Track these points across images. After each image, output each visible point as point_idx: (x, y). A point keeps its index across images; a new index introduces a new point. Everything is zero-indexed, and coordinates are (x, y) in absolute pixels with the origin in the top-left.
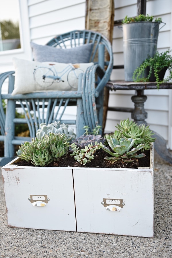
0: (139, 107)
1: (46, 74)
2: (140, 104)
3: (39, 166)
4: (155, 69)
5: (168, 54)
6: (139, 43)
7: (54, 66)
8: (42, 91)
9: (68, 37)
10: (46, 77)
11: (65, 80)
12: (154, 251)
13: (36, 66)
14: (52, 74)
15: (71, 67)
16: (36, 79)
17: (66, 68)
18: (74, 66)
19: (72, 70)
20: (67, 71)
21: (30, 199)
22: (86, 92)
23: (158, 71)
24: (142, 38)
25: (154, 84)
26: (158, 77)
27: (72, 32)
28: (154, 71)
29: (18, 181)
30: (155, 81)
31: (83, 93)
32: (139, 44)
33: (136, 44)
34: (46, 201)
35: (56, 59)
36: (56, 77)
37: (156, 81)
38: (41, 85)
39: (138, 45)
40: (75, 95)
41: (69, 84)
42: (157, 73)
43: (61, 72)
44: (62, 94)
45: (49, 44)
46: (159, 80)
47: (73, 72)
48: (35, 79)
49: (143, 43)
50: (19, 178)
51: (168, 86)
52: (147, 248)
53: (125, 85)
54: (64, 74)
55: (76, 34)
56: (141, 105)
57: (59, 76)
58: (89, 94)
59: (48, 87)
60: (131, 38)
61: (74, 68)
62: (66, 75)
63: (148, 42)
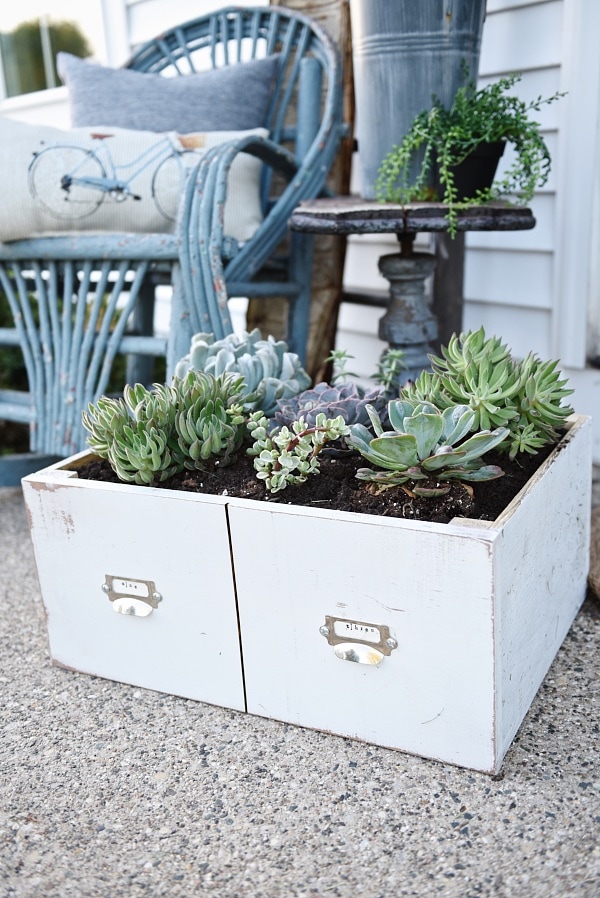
0: (402, 298)
1: (75, 171)
2: (405, 286)
4: (442, 154)
5: (506, 94)
6: (397, 51)
7: (106, 140)
8: (64, 234)
9: (204, 36)
10: (73, 181)
11: (145, 193)
13: (42, 143)
14: (94, 172)
15: (171, 144)
16: (38, 191)
17: (151, 149)
18: (184, 144)
19: (172, 156)
20: (149, 162)
21: (107, 587)
22: (191, 241)
23: (455, 161)
24: (407, 32)
25: (438, 209)
26: (452, 186)
27: (217, 15)
28: (439, 160)
29: (71, 527)
30: (441, 199)
31: (180, 243)
32: (398, 55)
33: (389, 56)
34: (152, 600)
35: (135, 117)
36: (110, 181)
37: (446, 201)
38: (59, 210)
39: (394, 60)
40: (161, 250)
41: (158, 206)
42: (449, 169)
43: (129, 166)
44: (120, 245)
45: (132, 65)
46: (454, 196)
47: (174, 162)
48: (33, 189)
49: (416, 50)
50: (73, 518)
51: (490, 218)
53: (327, 216)
54: (140, 170)
55: (231, 22)
56: (411, 290)
57: (122, 177)
58: (201, 246)
59: (82, 217)
60: (373, 32)
61: (182, 149)
62: (147, 175)
63: (435, 46)
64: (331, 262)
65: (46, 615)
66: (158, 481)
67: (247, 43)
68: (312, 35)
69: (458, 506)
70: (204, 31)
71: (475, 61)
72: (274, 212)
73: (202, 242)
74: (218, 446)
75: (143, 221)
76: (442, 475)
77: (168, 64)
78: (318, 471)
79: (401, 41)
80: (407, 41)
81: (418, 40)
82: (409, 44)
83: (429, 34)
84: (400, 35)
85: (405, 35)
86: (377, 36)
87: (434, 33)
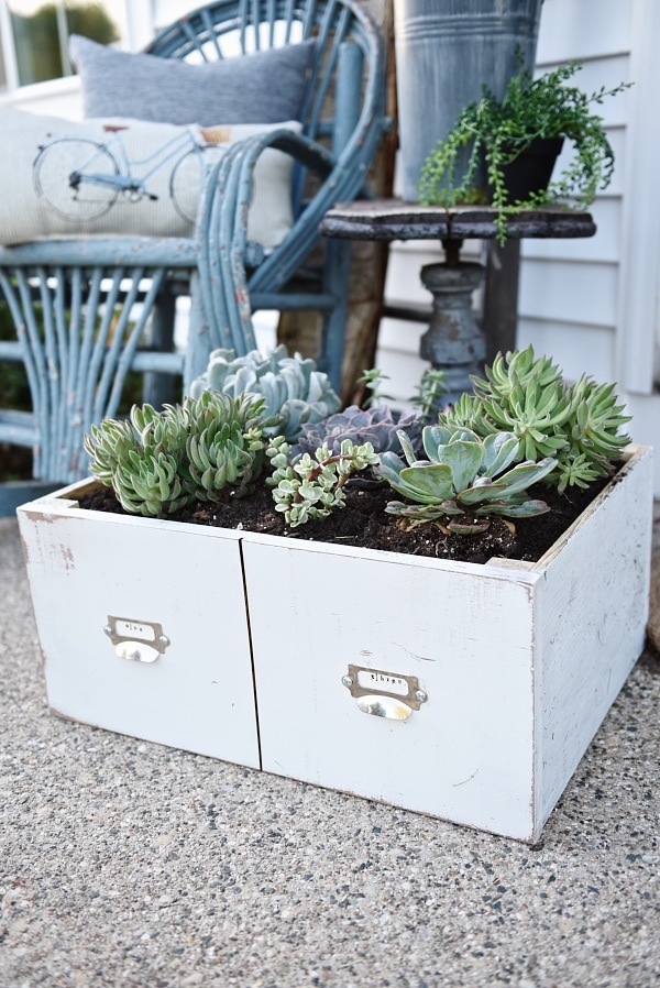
1: (85, 167)
3: (139, 514)
4: (491, 151)
5: (565, 84)
7: (120, 133)
8: (72, 237)
10: (83, 178)
11: (163, 192)
12: (285, 914)
13: (49, 135)
14: (107, 169)
15: (192, 138)
16: (44, 188)
17: (169, 144)
18: (207, 138)
19: (193, 151)
20: (168, 158)
21: (109, 630)
22: (211, 246)
23: (506, 159)
24: (455, 13)
25: (487, 213)
26: (502, 187)
28: (488, 158)
29: (70, 563)
30: (491, 201)
31: (199, 248)
32: (445, 40)
33: (435, 40)
34: (159, 645)
35: (154, 107)
36: (124, 179)
37: (495, 204)
38: (66, 211)
39: (440, 45)
40: (178, 256)
41: (177, 207)
42: (499, 168)
43: (145, 162)
44: (133, 250)
45: (154, 50)
46: (505, 199)
47: (195, 158)
48: (38, 187)
49: (465, 34)
50: (73, 552)
51: (544, 224)
52: (264, 899)
53: (362, 220)
54: (157, 167)
56: (457, 303)
57: (137, 174)
58: (223, 252)
59: (92, 219)
60: (417, 14)
61: (204, 144)
62: (165, 173)
63: (486, 29)
64: (371, 272)
65: (44, 659)
66: (167, 513)
67: (281, 26)
68: (352, 17)
69: (497, 545)
70: (233, 12)
71: (532, 48)
72: (306, 215)
73: (224, 248)
74: (233, 475)
75: (160, 224)
76: (480, 511)
77: (192, 49)
78: (344, 504)
79: (448, 24)
80: (455, 24)
81: (466, 23)
82: (457, 28)
83: (479, 16)
84: (448, 17)
85: (453, 17)
86: (421, 18)
87: (486, 15)
